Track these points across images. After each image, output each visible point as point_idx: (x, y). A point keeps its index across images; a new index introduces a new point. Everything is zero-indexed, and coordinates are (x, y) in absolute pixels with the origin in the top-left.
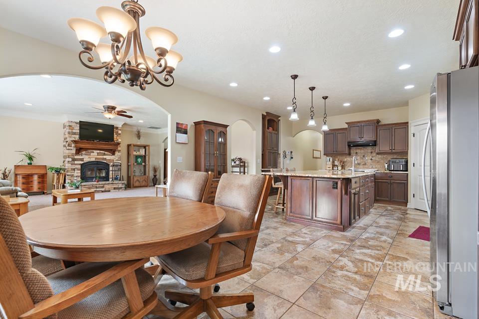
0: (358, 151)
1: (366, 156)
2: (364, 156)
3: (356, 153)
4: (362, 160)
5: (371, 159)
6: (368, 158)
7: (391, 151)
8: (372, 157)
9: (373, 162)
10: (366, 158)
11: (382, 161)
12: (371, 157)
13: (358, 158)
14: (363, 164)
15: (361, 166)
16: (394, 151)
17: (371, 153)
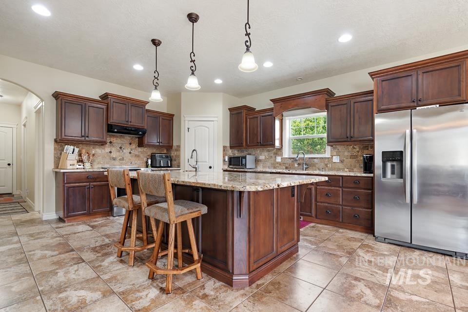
0: (114, 140)
1: (123, 147)
2: (121, 148)
3: (111, 142)
4: (118, 153)
5: (130, 153)
6: (126, 151)
7: (158, 144)
8: (131, 150)
9: (132, 157)
10: (124, 151)
11: (141, 156)
12: (129, 150)
13: (113, 150)
14: (120, 160)
15: (117, 162)
16: (161, 144)
17: (130, 144)
